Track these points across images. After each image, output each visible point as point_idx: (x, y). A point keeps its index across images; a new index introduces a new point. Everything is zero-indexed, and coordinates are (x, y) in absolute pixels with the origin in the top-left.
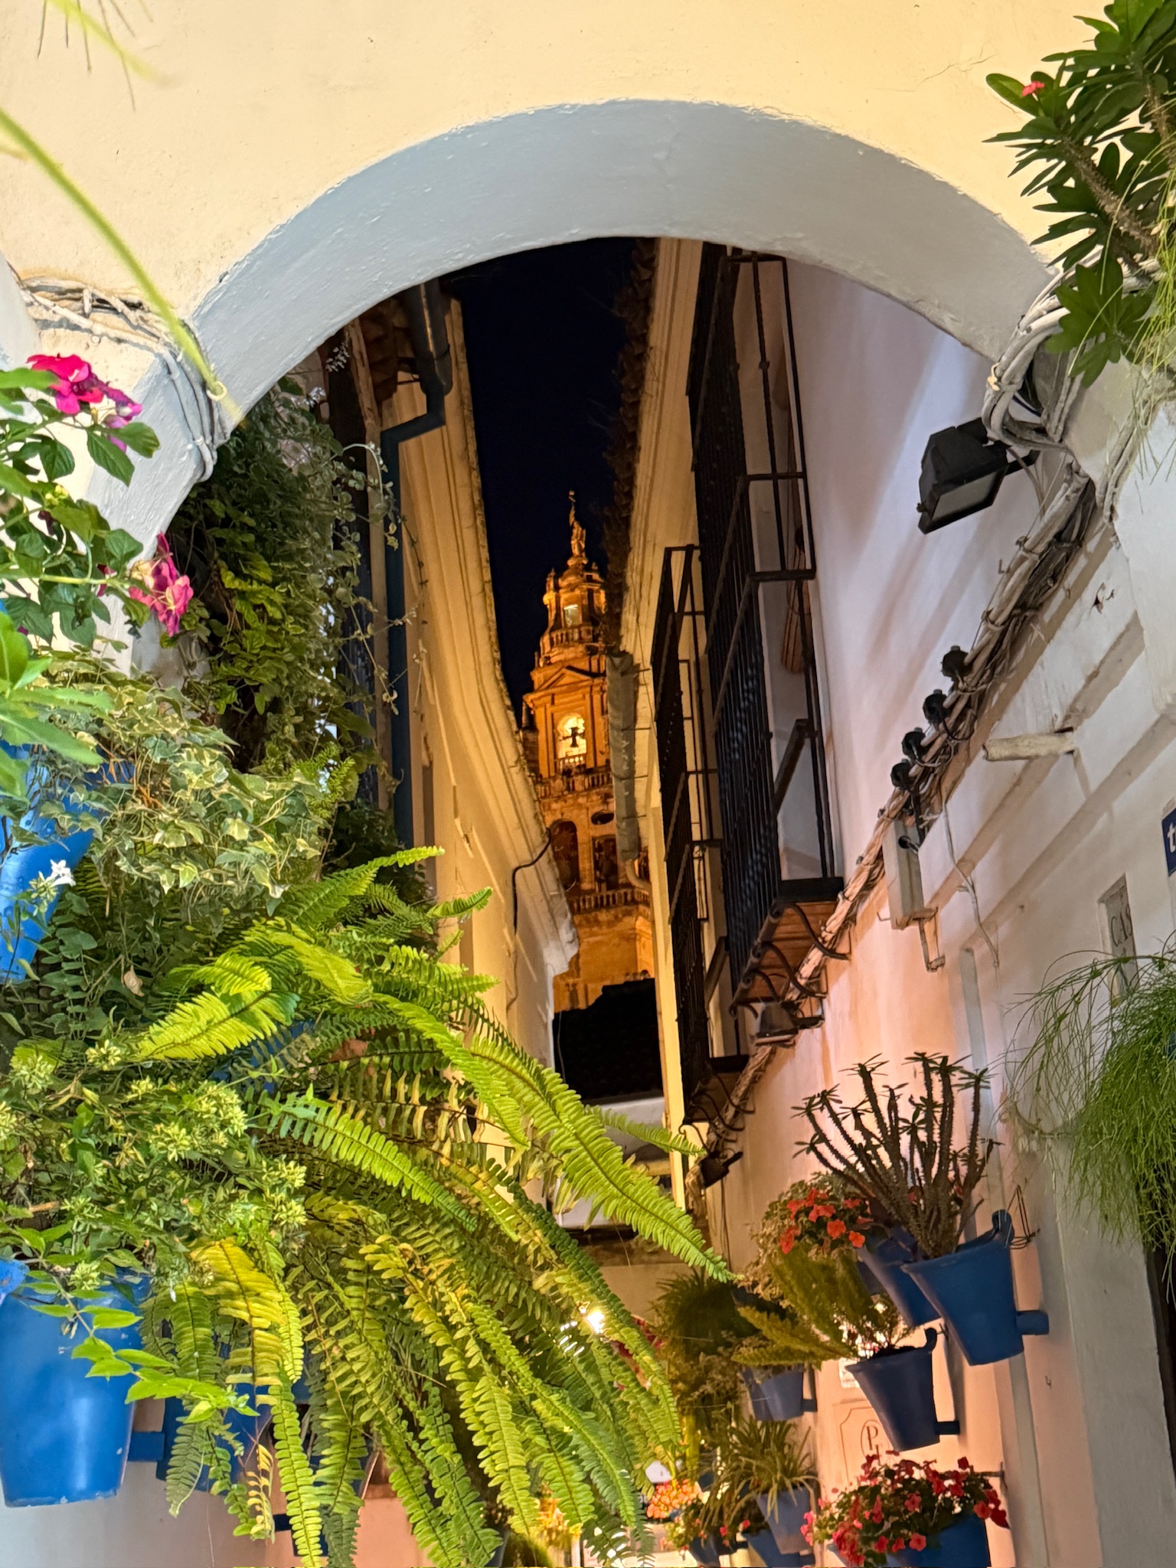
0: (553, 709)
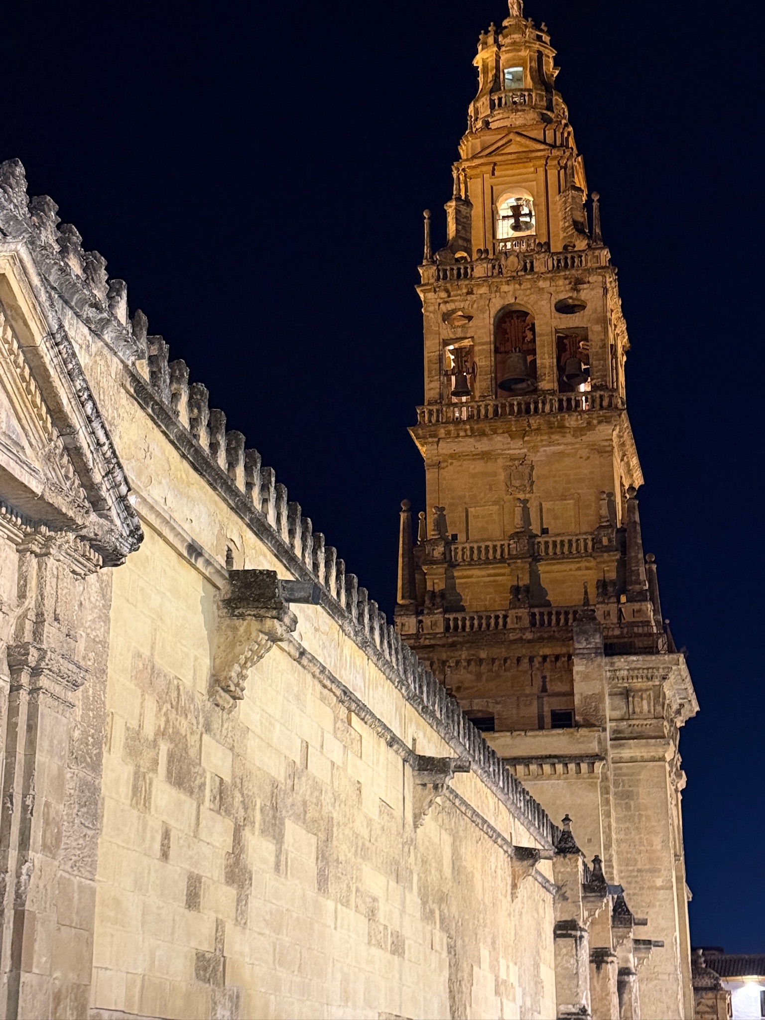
0: (494, 181)
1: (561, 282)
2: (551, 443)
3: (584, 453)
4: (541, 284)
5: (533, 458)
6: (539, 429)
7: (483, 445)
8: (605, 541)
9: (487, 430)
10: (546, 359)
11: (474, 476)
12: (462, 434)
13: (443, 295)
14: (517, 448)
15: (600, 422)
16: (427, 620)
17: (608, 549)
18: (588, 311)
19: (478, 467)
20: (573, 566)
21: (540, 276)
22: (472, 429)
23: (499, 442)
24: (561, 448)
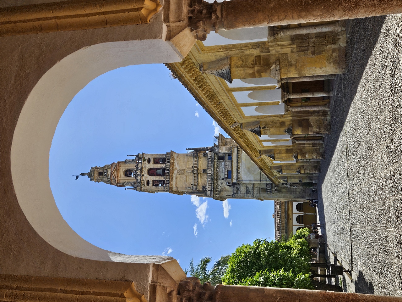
1: (144, 162)
2: (175, 165)
3: (178, 159)
4: (144, 166)
5: (178, 169)
6: (173, 167)
7: (174, 178)
8: (196, 155)
9: (171, 177)
10: (159, 166)
11: (180, 181)
12: (171, 182)
13: (143, 186)
14: (176, 172)
15: (173, 155)
16: (208, 189)
17: (197, 154)
18: (151, 158)
19: (178, 180)
20: (200, 161)
21: (142, 166)
22: (171, 180)
23: (174, 175)
24: (177, 163)
